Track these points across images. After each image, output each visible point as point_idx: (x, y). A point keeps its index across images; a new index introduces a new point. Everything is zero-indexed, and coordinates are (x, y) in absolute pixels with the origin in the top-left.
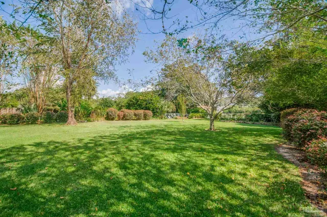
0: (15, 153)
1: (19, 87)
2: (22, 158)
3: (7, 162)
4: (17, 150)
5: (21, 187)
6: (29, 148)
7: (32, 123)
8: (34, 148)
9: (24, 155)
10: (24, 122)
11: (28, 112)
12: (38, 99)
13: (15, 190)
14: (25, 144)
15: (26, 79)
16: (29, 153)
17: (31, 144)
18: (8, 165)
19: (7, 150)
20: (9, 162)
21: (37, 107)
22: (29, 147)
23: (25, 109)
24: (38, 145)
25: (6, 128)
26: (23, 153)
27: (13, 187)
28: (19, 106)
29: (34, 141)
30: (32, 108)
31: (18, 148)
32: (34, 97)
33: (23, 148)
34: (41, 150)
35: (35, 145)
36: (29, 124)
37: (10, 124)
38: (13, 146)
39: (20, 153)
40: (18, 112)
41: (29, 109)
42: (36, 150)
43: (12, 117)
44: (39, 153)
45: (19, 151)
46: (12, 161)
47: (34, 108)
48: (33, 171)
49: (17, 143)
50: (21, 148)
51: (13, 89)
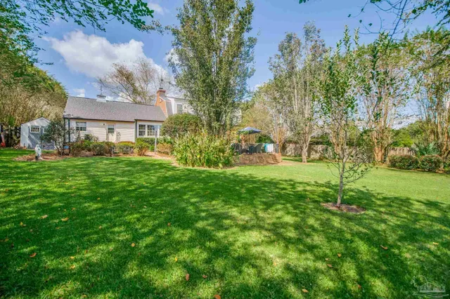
0: (397, 206)
1: (413, 120)
2: (404, 215)
3: (385, 213)
4: (401, 203)
5: (393, 250)
6: (417, 206)
7: (429, 171)
8: (423, 207)
9: (407, 212)
10: (419, 168)
11: (423, 154)
12: (440, 136)
13: (385, 250)
14: (412, 198)
15: (422, 107)
16: (415, 211)
17: (420, 199)
18: (386, 217)
19: (389, 199)
20: (387, 214)
21: (439, 147)
22: (417, 203)
23: (420, 149)
24: (431, 204)
25: (393, 173)
26: (406, 209)
27: (383, 245)
28: (413, 146)
29: (425, 197)
30: (431, 148)
31: (402, 200)
32: (434, 133)
33: (409, 202)
34: (434, 213)
35: (425, 204)
36: (425, 171)
37: (400, 168)
38: (397, 195)
39: (403, 208)
40: (411, 154)
41: (426, 149)
42: (425, 211)
43: (403, 159)
44: (429, 216)
45: (402, 205)
46: (391, 214)
47: (434, 149)
48: (414, 238)
49: (402, 194)
50: (405, 202)
51: (405, 124)
